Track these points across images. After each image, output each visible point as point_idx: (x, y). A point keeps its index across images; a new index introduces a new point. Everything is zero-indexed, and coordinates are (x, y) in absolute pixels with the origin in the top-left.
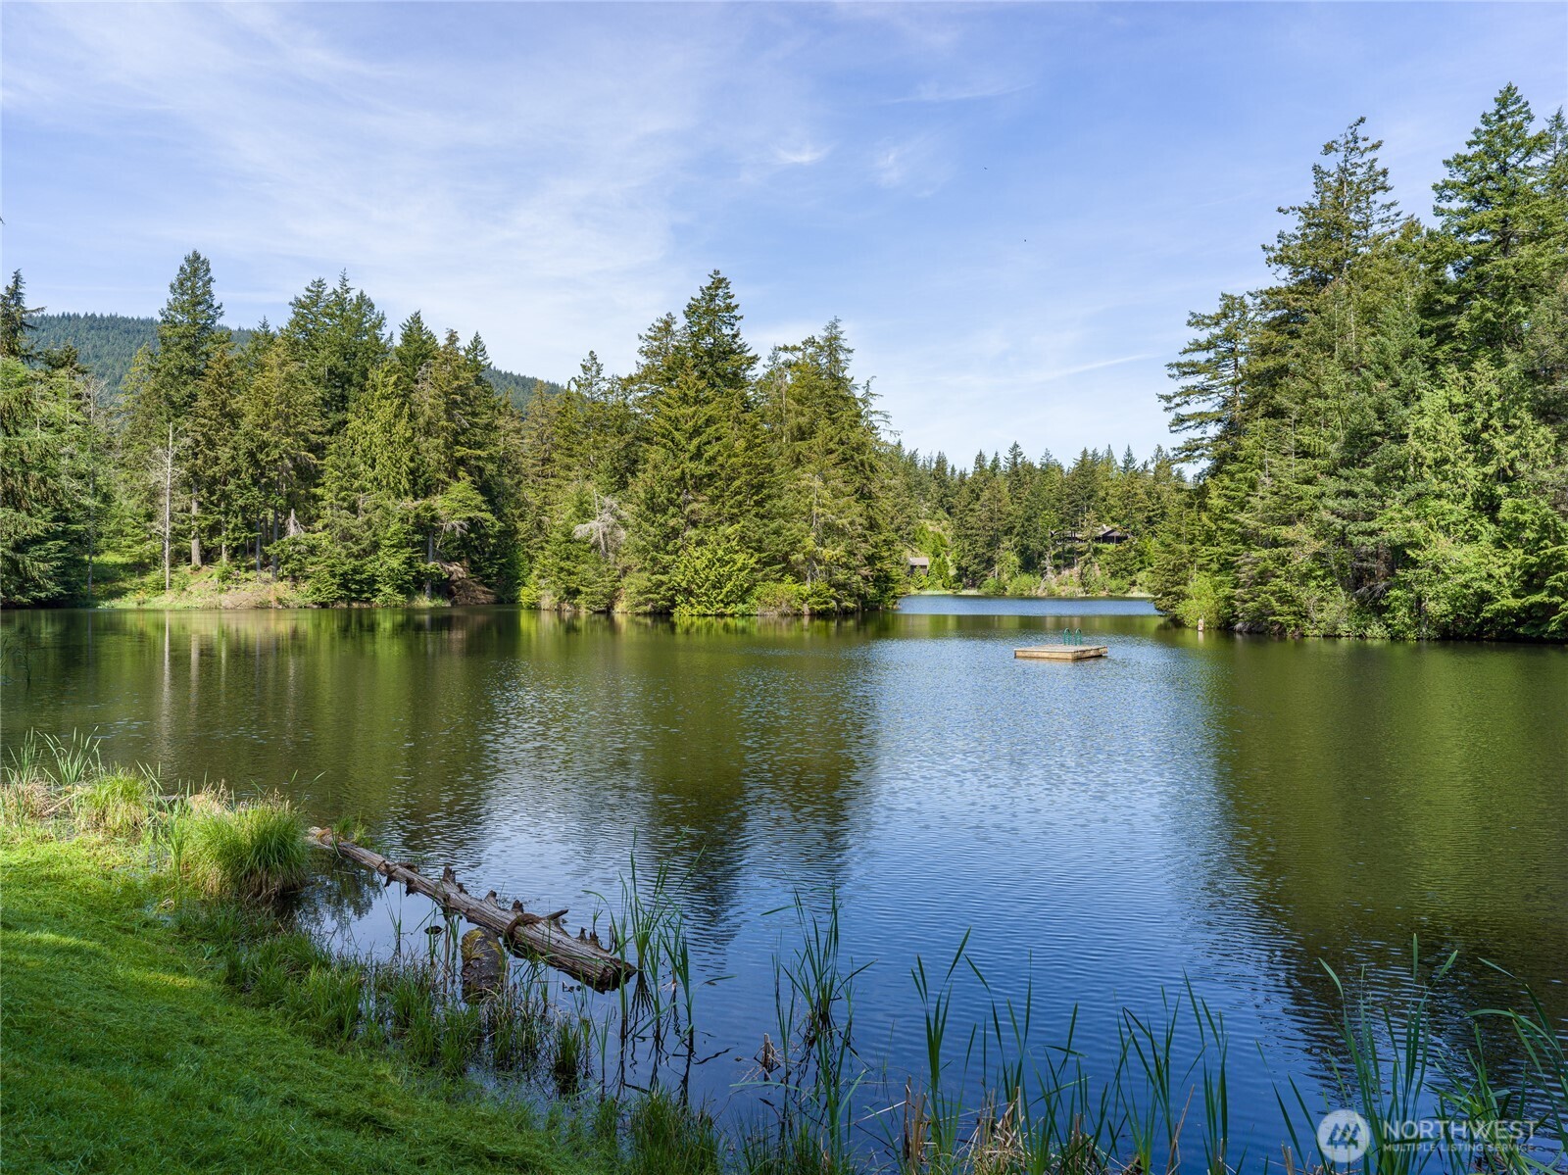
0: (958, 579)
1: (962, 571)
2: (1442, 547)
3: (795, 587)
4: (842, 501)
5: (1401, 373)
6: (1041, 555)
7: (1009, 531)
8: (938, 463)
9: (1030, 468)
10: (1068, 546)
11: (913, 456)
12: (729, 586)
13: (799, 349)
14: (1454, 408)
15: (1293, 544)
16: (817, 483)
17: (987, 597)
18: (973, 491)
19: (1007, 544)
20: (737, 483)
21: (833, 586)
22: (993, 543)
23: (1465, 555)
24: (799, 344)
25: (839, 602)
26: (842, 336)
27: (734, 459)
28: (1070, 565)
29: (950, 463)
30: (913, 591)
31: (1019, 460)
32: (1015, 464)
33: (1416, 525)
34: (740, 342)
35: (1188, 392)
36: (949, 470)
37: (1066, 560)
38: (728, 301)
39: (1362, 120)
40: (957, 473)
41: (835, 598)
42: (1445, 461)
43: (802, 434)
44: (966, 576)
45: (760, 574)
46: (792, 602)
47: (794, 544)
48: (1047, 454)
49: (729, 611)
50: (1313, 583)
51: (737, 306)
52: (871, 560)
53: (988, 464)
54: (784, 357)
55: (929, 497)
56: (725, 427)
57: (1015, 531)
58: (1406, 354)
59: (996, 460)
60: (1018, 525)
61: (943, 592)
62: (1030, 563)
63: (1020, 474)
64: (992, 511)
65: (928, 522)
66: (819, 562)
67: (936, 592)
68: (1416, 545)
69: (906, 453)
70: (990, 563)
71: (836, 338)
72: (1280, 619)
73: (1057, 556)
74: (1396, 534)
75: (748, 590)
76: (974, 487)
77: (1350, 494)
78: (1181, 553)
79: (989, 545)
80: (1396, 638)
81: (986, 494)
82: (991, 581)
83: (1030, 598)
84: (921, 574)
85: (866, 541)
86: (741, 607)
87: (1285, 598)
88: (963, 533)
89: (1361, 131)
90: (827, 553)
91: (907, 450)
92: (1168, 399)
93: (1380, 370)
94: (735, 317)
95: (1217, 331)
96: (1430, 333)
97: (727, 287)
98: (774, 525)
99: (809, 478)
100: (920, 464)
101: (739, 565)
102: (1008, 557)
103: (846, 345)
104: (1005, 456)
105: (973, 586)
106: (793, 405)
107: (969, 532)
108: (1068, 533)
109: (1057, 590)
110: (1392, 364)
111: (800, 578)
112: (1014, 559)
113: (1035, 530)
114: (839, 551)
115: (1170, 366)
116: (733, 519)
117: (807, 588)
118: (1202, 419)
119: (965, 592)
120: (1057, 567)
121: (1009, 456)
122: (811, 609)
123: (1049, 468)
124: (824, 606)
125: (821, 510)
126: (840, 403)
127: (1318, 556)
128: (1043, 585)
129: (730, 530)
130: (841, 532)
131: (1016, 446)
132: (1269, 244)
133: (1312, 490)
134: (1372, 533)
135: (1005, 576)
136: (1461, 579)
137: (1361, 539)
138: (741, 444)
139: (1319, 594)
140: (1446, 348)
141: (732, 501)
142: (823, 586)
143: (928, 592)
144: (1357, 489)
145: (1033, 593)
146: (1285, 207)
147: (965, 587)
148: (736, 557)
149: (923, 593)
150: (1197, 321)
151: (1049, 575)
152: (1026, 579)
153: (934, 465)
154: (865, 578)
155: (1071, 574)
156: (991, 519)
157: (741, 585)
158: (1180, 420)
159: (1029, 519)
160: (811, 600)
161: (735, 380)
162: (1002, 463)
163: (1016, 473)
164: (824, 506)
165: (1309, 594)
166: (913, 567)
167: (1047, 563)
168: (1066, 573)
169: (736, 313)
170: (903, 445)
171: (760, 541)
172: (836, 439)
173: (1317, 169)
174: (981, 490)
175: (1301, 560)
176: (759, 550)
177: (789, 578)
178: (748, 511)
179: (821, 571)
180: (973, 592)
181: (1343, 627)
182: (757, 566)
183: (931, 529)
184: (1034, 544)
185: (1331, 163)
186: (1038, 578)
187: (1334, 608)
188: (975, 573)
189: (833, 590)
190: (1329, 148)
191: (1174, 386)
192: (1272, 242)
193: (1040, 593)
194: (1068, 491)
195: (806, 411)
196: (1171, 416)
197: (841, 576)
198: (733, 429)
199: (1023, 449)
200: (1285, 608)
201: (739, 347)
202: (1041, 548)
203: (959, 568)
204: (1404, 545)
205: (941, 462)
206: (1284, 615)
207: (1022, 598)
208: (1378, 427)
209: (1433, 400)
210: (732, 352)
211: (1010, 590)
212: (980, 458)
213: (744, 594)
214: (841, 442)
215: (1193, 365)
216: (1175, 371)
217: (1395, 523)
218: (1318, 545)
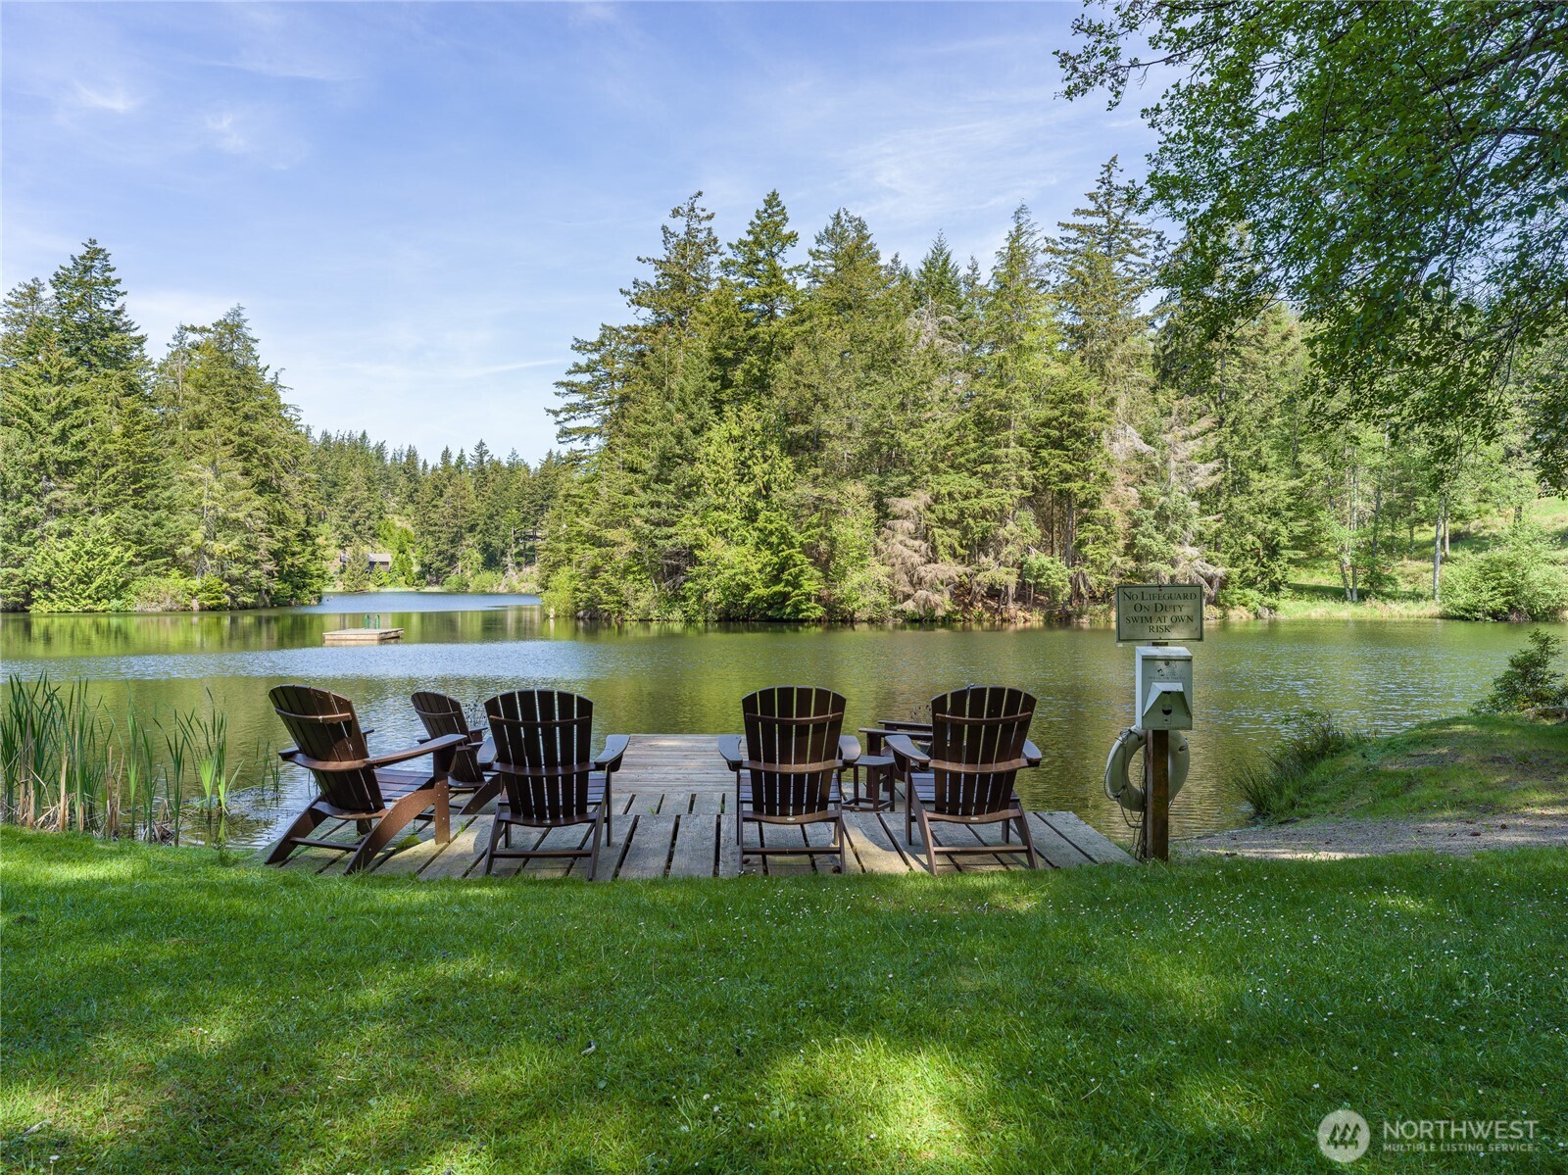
0: (421, 576)
1: (427, 568)
2: (717, 548)
3: (182, 581)
4: (238, 495)
5: (694, 409)
6: (503, 554)
7: (472, 529)
8: (408, 456)
9: (496, 466)
10: (529, 544)
11: (380, 449)
12: (98, 581)
13: (209, 331)
14: (732, 439)
15: (615, 544)
16: (208, 474)
17: (449, 593)
18: (436, 487)
19: (471, 541)
20: (112, 471)
21: (227, 581)
22: (456, 540)
23: (731, 554)
24: (209, 326)
25: (233, 597)
26: (246, 325)
27: (107, 446)
28: (530, 562)
29: (421, 457)
30: (372, 587)
31: (486, 459)
32: (481, 462)
33: (702, 531)
34: (125, 320)
35: (572, 408)
36: (421, 464)
37: (528, 557)
38: (107, 274)
39: (700, 194)
40: (430, 468)
41: (228, 593)
42: (722, 481)
43: (199, 424)
44: (430, 573)
45: (141, 568)
46: (179, 598)
47: (182, 537)
48: (513, 453)
49: (100, 607)
50: (631, 577)
51: (118, 281)
52: (276, 555)
53: (453, 461)
54: (192, 337)
55: (397, 491)
56: (100, 410)
57: (478, 529)
58: (700, 393)
59: (461, 457)
60: (481, 523)
61: (406, 589)
62: (492, 560)
63: (486, 472)
64: (454, 508)
65: (396, 517)
66: (211, 557)
67: (398, 590)
68: (700, 547)
69: (372, 444)
70: (452, 560)
71: (239, 326)
72: (606, 607)
73: (520, 554)
74: (686, 539)
75: (125, 584)
76: (438, 483)
77: (658, 505)
78: (559, 551)
79: (452, 542)
80: (690, 621)
81: (449, 491)
82: (453, 578)
83: (491, 594)
84: (383, 571)
85: (272, 536)
86: (115, 603)
87: (611, 591)
88: (427, 528)
89: (699, 203)
90: (218, 547)
91: (373, 441)
92: (556, 413)
93: (680, 404)
94: (116, 292)
95: (596, 356)
96: (716, 379)
97: (105, 258)
98: (154, 517)
99: (198, 469)
100: (389, 457)
101: (112, 558)
102: (471, 552)
103: (251, 334)
104: (470, 452)
105: (437, 583)
106: (193, 392)
107: (432, 529)
108: (530, 531)
109: (518, 587)
110: (688, 401)
111: (188, 572)
112: (477, 556)
113: (497, 528)
114: (233, 545)
115: (559, 384)
116: (106, 509)
117: (196, 583)
118: (587, 433)
119: (428, 589)
120: (518, 564)
121: (475, 453)
122: (201, 605)
123: (515, 467)
124: (215, 602)
125: (210, 503)
126: (242, 393)
127: (635, 555)
128: (504, 581)
129: (102, 521)
130: (237, 525)
131: (482, 444)
132: (625, 289)
133: (631, 499)
134: (669, 537)
135: (469, 574)
136: (728, 573)
137: (662, 542)
138: (118, 430)
139: (637, 585)
140: (729, 391)
141: (105, 491)
142: (214, 581)
143: (390, 589)
144: (663, 500)
145: (495, 590)
146: (643, 258)
147: (429, 584)
148: (108, 549)
149: (382, 590)
150: (580, 346)
151: (511, 572)
152: (488, 576)
153: (404, 459)
154: (270, 574)
155: (533, 572)
156: (455, 516)
157: (115, 581)
158: (565, 433)
159: (491, 517)
160: (201, 595)
161: (117, 359)
162: (468, 460)
163: (482, 471)
164: (214, 499)
165: (627, 587)
166: (372, 564)
167: (508, 560)
168: (527, 570)
169: (117, 288)
170: (369, 436)
171: (139, 533)
172: (236, 430)
173: (665, 229)
174: (445, 486)
175: (621, 556)
176: (139, 543)
177: (175, 573)
178: (126, 501)
179: (212, 566)
180: (436, 589)
181: (655, 613)
182: (136, 560)
183: (398, 524)
184: (496, 543)
185: (679, 226)
186: (500, 574)
187: (645, 597)
188: (439, 569)
189: (226, 585)
190: (676, 213)
191: (559, 403)
192: (629, 287)
193: (501, 589)
194: (528, 490)
195: (204, 398)
196: (558, 428)
197: (236, 571)
198: (110, 413)
199: (488, 447)
200: (610, 598)
201: (125, 324)
202: (502, 545)
203: (423, 565)
204: (692, 547)
205: (412, 455)
206: (608, 603)
207: (484, 593)
208: (678, 450)
209: (718, 433)
210: (114, 329)
211: (472, 587)
212: (446, 455)
213: (120, 589)
214: (242, 434)
215: (575, 385)
216: (563, 390)
217: (687, 531)
218: (633, 546)
